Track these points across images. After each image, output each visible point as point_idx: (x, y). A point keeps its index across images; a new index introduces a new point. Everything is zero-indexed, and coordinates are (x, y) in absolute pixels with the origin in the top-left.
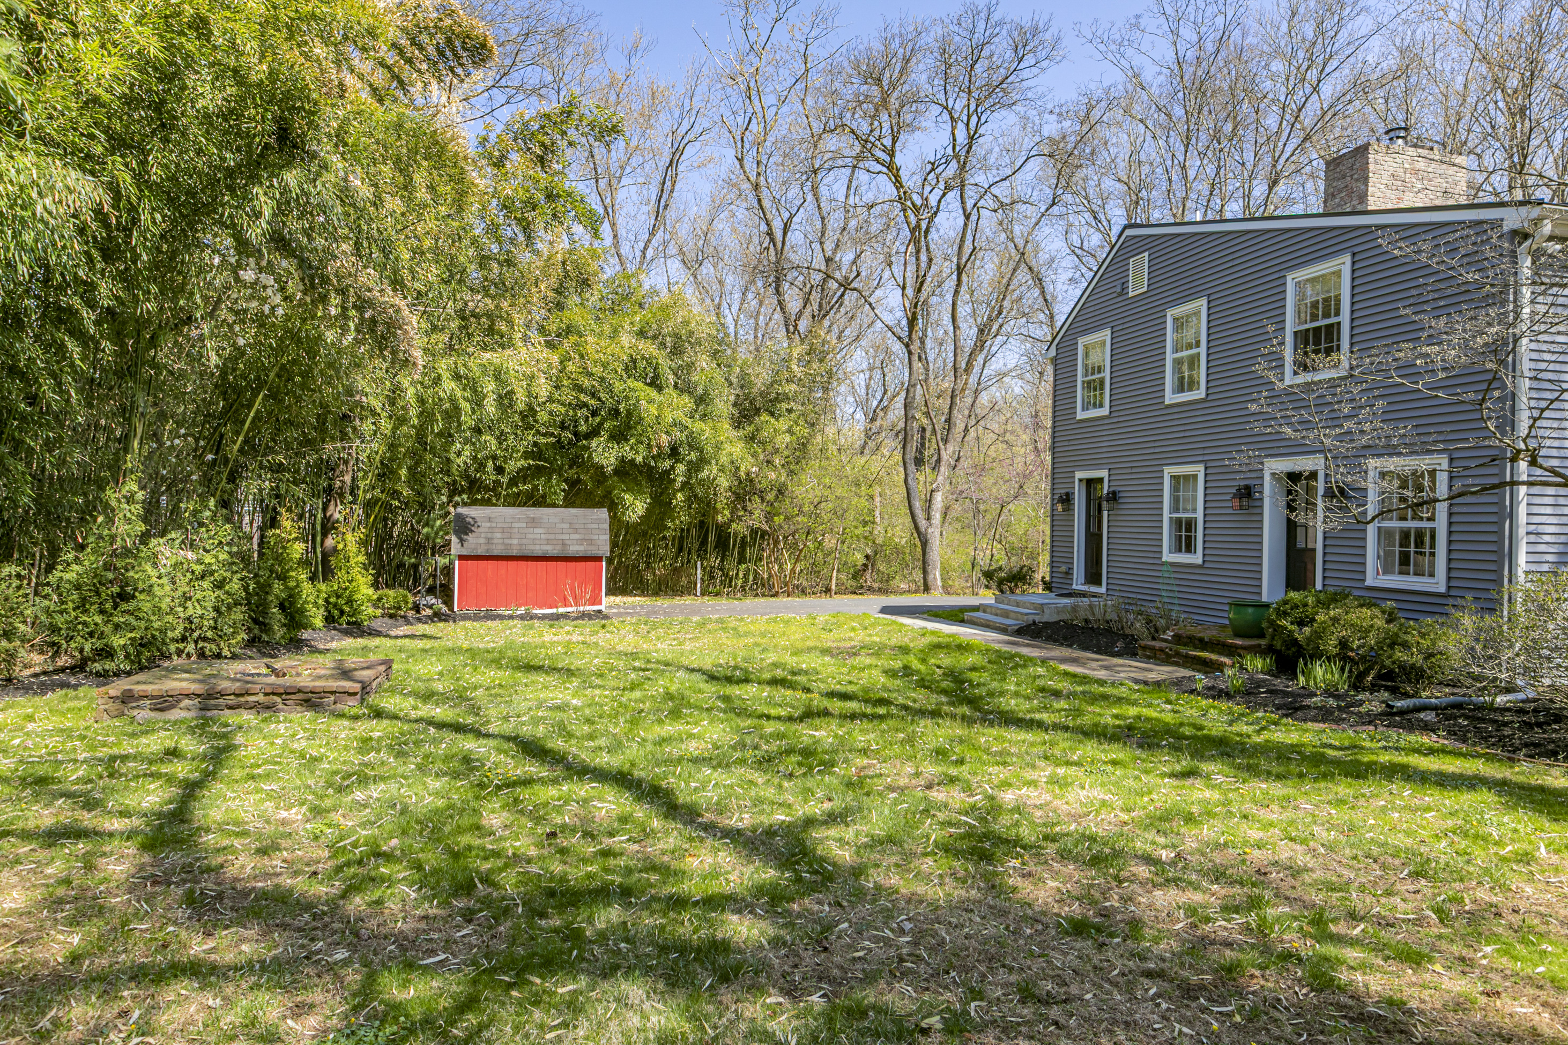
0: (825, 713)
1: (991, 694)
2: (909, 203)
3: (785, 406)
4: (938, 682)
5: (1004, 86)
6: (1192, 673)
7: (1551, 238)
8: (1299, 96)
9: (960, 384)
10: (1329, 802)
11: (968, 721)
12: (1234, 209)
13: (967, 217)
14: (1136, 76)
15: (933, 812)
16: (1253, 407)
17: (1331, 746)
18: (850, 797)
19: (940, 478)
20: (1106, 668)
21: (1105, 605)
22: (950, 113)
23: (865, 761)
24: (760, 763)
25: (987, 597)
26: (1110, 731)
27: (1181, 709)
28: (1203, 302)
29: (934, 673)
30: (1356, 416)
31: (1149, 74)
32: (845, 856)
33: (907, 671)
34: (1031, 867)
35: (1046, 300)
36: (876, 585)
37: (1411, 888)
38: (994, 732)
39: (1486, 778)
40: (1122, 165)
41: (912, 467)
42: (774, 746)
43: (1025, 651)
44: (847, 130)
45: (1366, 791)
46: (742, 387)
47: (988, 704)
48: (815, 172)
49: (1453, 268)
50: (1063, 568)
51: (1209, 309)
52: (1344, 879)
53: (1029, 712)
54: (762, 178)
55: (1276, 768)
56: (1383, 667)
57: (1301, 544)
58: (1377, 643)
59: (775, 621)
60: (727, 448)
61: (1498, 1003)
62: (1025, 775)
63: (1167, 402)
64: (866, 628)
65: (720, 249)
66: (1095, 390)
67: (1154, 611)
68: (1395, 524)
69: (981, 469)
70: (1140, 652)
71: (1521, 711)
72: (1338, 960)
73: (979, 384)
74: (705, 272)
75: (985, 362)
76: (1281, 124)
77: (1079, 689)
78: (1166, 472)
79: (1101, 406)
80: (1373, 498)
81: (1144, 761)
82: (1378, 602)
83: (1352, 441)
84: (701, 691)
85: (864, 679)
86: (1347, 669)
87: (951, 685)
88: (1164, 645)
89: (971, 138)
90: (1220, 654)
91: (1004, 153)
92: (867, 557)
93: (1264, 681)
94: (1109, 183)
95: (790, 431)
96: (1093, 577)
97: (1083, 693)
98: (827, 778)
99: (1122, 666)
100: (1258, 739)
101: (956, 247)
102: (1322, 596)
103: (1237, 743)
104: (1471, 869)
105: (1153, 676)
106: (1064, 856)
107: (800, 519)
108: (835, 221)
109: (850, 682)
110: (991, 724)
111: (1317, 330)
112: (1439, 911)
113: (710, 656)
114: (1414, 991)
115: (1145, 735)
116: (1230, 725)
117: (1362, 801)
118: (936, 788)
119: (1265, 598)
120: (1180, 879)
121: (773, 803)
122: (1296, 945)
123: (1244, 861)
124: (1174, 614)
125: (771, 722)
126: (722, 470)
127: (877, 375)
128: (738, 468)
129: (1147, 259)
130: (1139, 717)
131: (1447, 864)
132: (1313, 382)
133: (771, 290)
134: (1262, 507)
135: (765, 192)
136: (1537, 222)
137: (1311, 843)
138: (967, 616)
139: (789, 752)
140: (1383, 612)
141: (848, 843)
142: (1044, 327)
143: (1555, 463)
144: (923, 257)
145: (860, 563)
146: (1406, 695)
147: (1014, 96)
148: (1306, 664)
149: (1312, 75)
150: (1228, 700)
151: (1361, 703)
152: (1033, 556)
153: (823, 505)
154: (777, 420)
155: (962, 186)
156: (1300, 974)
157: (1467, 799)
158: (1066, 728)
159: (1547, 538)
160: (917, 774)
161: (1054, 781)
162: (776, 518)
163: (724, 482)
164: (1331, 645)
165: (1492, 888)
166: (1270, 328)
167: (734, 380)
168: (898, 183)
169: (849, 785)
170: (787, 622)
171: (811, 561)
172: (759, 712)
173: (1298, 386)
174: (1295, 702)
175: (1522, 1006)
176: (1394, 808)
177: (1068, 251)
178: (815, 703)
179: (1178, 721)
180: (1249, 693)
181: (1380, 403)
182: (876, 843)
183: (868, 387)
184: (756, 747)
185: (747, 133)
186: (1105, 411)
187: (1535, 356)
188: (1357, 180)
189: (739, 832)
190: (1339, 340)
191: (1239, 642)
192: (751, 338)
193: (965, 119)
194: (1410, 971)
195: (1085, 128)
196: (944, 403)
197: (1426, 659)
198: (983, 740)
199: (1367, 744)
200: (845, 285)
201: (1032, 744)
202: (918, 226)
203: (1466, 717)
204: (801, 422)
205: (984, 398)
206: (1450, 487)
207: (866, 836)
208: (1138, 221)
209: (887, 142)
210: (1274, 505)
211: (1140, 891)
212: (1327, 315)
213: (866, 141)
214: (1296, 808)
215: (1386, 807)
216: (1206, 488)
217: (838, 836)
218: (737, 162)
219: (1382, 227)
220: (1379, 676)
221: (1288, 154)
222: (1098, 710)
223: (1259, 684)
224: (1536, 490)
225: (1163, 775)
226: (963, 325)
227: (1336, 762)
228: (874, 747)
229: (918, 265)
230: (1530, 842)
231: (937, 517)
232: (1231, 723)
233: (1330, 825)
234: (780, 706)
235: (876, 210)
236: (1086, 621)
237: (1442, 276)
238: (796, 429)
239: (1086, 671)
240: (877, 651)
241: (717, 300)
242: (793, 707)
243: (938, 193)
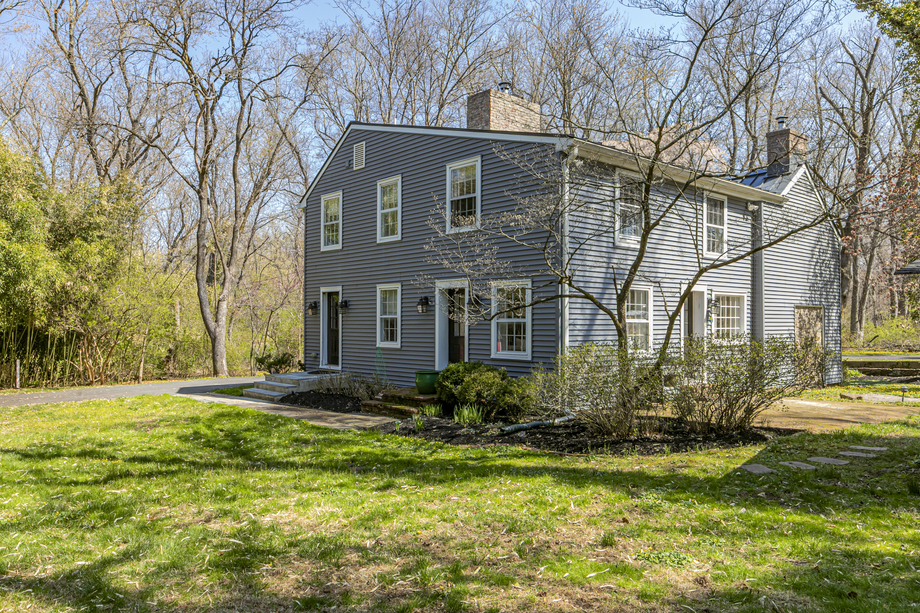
0: (127, 474)
1: (260, 447)
2: (198, 87)
3: (96, 233)
4: (220, 441)
5: (268, 12)
6: (394, 420)
7: (578, 158)
8: (456, 54)
9: (240, 223)
10: (467, 494)
11: (240, 468)
12: (420, 119)
13: (243, 103)
14: (359, 22)
15: (209, 539)
16: (427, 247)
17: (471, 459)
18: (143, 537)
19: (225, 291)
20: (340, 421)
21: (341, 378)
22: (230, 25)
23: (158, 508)
24: (66, 521)
25: (260, 377)
26: (340, 464)
27: (386, 444)
28: (399, 177)
29: (218, 435)
30: (483, 255)
31: (366, 22)
32: (135, 584)
33: (197, 435)
34: (279, 568)
35: (302, 168)
36: (177, 372)
37: (507, 539)
38: (259, 474)
39: (548, 468)
40: (350, 81)
41: (203, 283)
42: (80, 506)
43: (285, 414)
44: (147, 23)
45: (487, 484)
46: (57, 216)
47: (257, 454)
48: (121, 51)
49: (530, 170)
50: (313, 354)
51: (402, 182)
52: (473, 540)
53: (286, 457)
54: (74, 49)
55: (439, 476)
56: (500, 407)
57: (456, 334)
58: (496, 392)
59: (88, 405)
60: (44, 266)
61: (545, 599)
62: (279, 502)
63: (378, 242)
64: (165, 406)
65: (37, 102)
66: (333, 231)
67: (371, 380)
68: (505, 320)
69: (257, 285)
70: (362, 409)
71: (566, 427)
72: (465, 592)
73: (255, 223)
74: (23, 119)
75: (260, 208)
76: (445, 70)
77: (321, 437)
78: (378, 288)
79: (337, 243)
80: (494, 305)
81: (360, 482)
82: (498, 367)
83: (479, 270)
84: (14, 468)
85: (162, 445)
86: (481, 410)
87: (230, 443)
88: (377, 402)
89: (246, 46)
90: (411, 406)
91: (271, 60)
92: (170, 351)
93: (435, 421)
94: (342, 92)
95: (101, 253)
96: (333, 360)
97: (324, 439)
98: (124, 526)
99: (350, 419)
100: (430, 459)
101: (236, 122)
102: (467, 366)
103: (418, 463)
104: (538, 522)
105: (369, 424)
106: (302, 556)
107: (112, 323)
108: (139, 93)
109: (150, 448)
110: (258, 469)
111: (463, 200)
112: (519, 551)
113: (24, 438)
114: (504, 603)
115: (363, 464)
116: (415, 452)
117: (485, 491)
118: (213, 521)
119: (437, 369)
120: (377, 558)
121: (75, 552)
122: (442, 587)
123: (416, 539)
124: (383, 382)
125: (79, 487)
126: (38, 283)
127: (177, 213)
128: (53, 283)
129: (364, 145)
130: (359, 453)
131: (526, 522)
132: (459, 233)
133: (85, 140)
134: (434, 311)
135: (77, 62)
136: (571, 147)
137: (456, 521)
138: (244, 391)
139: (92, 509)
140: (500, 374)
141: (138, 574)
142: (301, 185)
143: (581, 284)
144: (210, 128)
145: (164, 356)
146: (512, 423)
147: (277, 21)
148: (459, 409)
149: (462, 42)
150: (414, 436)
151: (487, 430)
152: (294, 347)
153: (130, 312)
154: (90, 244)
155: (239, 79)
156: (443, 605)
157: (538, 481)
158: (310, 466)
159: (578, 327)
160: (200, 513)
161: (301, 504)
162: (89, 323)
163: (40, 293)
164: (472, 396)
165: (547, 532)
166: (436, 198)
167: (50, 211)
168: (190, 69)
169: (143, 528)
170: (99, 405)
171: (122, 355)
172: (68, 480)
173: (451, 235)
174: (452, 433)
175: (556, 598)
176: (501, 493)
177: (316, 135)
178: (119, 467)
179: (384, 452)
180: (427, 430)
181: (496, 247)
182: (162, 570)
183: (170, 221)
184: (63, 510)
185: (60, 10)
186: (339, 247)
187: (571, 224)
188: (484, 111)
189: (41, 581)
190: (475, 208)
191: (421, 397)
192: (67, 177)
193: (241, 31)
194: (503, 590)
195: (326, 52)
196: (227, 237)
197: (520, 400)
198: (251, 480)
199: (490, 455)
200: (149, 143)
201: (287, 480)
202: (206, 103)
203: (541, 433)
204: (112, 247)
205: (260, 233)
206: (533, 298)
207: (154, 566)
208: (362, 121)
209: (181, 38)
210: (440, 310)
211: (351, 571)
212: (468, 193)
213: (164, 35)
214: (449, 500)
215: (497, 492)
216: (402, 299)
217: (130, 570)
218: (51, 34)
219: (496, 141)
220: (498, 413)
221: (450, 89)
222: (333, 450)
223: (432, 423)
224: (574, 300)
225: (373, 489)
226: (242, 180)
227: (473, 468)
228: (167, 496)
229: (206, 133)
230: (567, 502)
231: (223, 319)
232: (415, 451)
233: (467, 508)
234: (88, 473)
235: (172, 88)
236: (328, 390)
237: (525, 174)
238: (106, 252)
239: (327, 425)
240: (173, 422)
241: (34, 144)
242: (98, 473)
243: (220, 82)
